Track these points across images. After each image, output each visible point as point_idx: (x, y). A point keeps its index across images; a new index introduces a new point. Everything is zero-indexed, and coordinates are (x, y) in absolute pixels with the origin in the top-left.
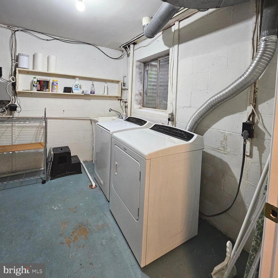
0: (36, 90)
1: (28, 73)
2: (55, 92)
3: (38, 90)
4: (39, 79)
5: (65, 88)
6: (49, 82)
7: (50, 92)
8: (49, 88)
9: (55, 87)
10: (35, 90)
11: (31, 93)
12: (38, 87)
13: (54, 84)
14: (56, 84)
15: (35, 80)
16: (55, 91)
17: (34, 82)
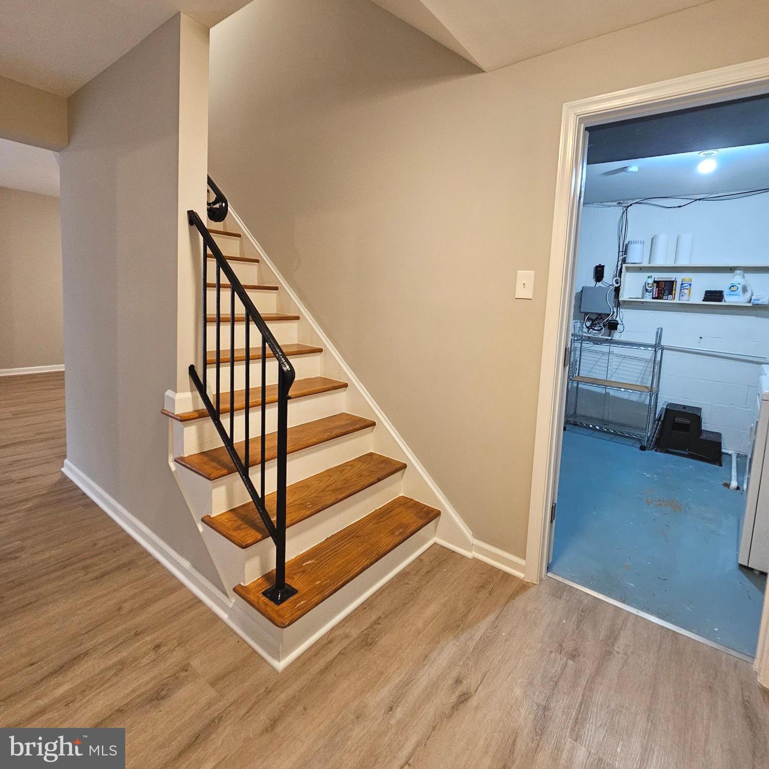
0: (651, 297)
1: (641, 269)
2: (684, 300)
3: (653, 298)
4: (658, 278)
5: (707, 292)
6: (675, 283)
7: (676, 301)
8: (673, 294)
9: (685, 290)
10: (648, 298)
11: (643, 302)
12: (654, 293)
13: (684, 285)
14: (687, 285)
15: (651, 281)
16: (684, 298)
17: (648, 284)
